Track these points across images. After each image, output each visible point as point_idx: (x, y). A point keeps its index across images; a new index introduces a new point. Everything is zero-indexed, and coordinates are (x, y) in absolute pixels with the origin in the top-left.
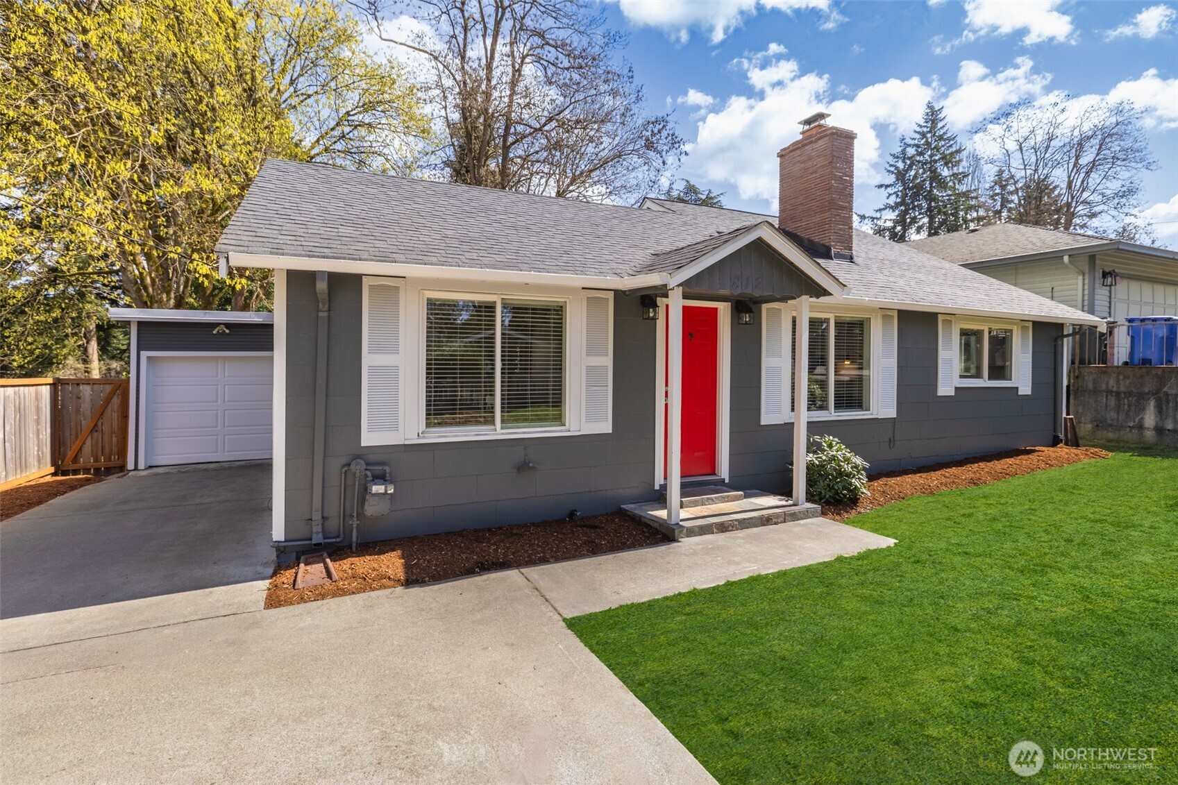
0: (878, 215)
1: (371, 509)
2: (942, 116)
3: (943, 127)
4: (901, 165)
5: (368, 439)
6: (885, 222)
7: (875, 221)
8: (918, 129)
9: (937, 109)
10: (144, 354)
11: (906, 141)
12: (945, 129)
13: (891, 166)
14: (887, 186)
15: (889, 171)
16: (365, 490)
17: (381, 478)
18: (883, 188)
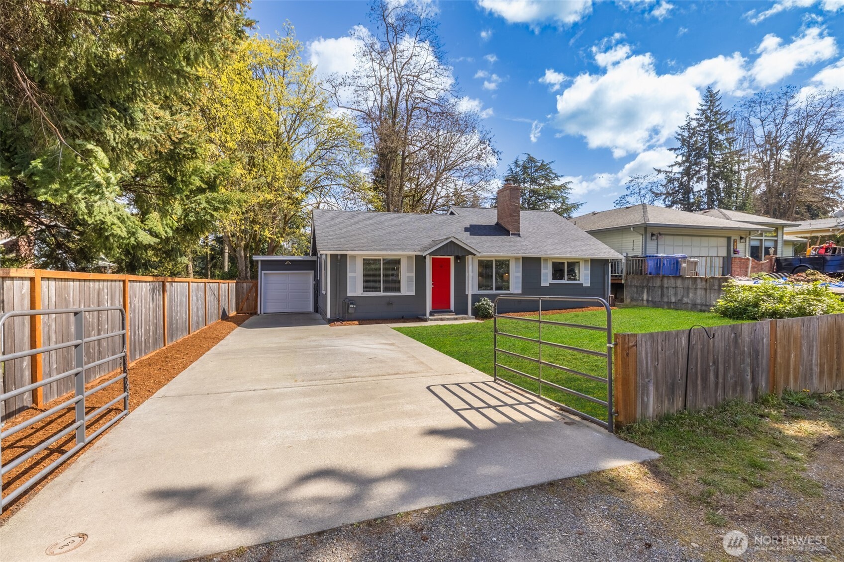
0: (670, 169)
1: (350, 311)
2: (718, 97)
3: (719, 105)
4: (686, 134)
5: (349, 294)
6: (675, 175)
7: (668, 174)
8: (700, 108)
9: (714, 92)
10: (263, 272)
11: (691, 116)
12: (720, 106)
13: (679, 135)
14: (676, 150)
15: (677, 138)
16: (348, 307)
17: (352, 304)
18: (673, 151)
